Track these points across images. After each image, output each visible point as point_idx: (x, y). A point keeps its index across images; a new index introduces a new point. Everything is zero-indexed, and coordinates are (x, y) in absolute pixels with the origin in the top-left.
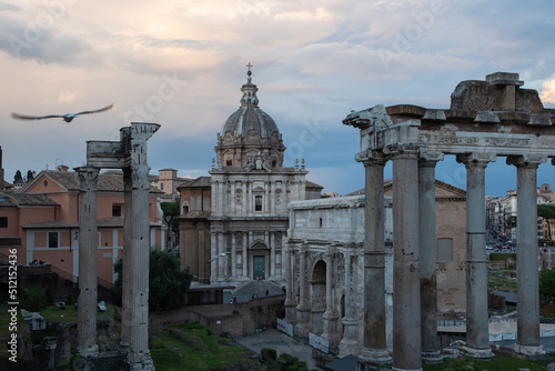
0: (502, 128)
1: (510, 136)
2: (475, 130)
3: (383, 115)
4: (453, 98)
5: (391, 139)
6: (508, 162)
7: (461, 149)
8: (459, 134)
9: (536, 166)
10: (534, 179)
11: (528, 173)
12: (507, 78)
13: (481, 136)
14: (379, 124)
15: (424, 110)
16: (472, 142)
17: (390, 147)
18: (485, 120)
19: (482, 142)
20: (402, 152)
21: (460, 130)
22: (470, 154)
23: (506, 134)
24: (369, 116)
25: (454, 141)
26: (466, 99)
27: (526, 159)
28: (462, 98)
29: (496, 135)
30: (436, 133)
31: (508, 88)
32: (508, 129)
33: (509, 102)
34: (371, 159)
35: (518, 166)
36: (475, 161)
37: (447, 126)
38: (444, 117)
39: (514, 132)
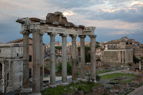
0: (59, 26)
1: (60, 29)
2: (52, 26)
3: (28, 20)
4: (47, 17)
5: (32, 27)
6: (60, 35)
7: (49, 31)
8: (49, 27)
9: (66, 37)
10: (66, 40)
11: (64, 38)
12: (60, 14)
13: (54, 28)
14: (27, 23)
15: (40, 20)
16: (52, 29)
17: (32, 30)
18: (55, 24)
19: (54, 30)
20: (35, 31)
21: (49, 26)
22: (51, 33)
23: (60, 28)
24: (25, 20)
25: (48, 29)
26: (50, 18)
27: (64, 35)
28: (49, 17)
29: (57, 28)
30: (43, 26)
31: (60, 16)
32: (60, 27)
33: (60, 20)
34: (25, 33)
35: (62, 36)
36: (53, 35)
37: (46, 25)
38: (45, 22)
39: (62, 28)
